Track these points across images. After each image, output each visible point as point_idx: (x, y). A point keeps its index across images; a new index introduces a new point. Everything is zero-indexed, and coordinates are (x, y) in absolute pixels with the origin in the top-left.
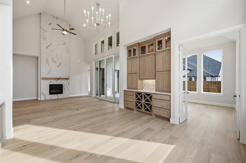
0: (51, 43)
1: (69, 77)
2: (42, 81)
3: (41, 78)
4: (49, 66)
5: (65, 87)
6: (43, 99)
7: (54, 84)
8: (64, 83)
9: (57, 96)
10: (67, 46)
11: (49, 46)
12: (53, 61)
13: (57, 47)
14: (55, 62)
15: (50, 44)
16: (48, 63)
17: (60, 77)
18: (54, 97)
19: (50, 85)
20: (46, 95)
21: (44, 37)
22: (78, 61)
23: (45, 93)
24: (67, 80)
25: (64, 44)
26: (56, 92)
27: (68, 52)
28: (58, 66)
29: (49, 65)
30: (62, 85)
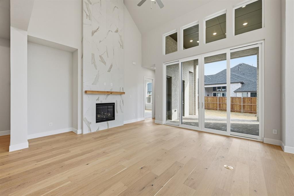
0: (99, 27)
1: (123, 91)
2: (85, 96)
3: (84, 90)
4: (96, 69)
5: (117, 108)
6: (86, 132)
7: (103, 102)
8: (117, 101)
9: (108, 124)
10: (120, 36)
11: (95, 31)
12: (101, 60)
13: (107, 35)
14: (105, 62)
15: (98, 29)
16: (94, 63)
17: (112, 89)
18: (103, 126)
19: (97, 104)
20: (90, 123)
21: (89, 13)
22: (134, 63)
23: (90, 121)
24: (120, 96)
25: (117, 31)
26: (104, 117)
27: (122, 46)
28: (109, 71)
29: (95, 66)
30: (113, 104)
